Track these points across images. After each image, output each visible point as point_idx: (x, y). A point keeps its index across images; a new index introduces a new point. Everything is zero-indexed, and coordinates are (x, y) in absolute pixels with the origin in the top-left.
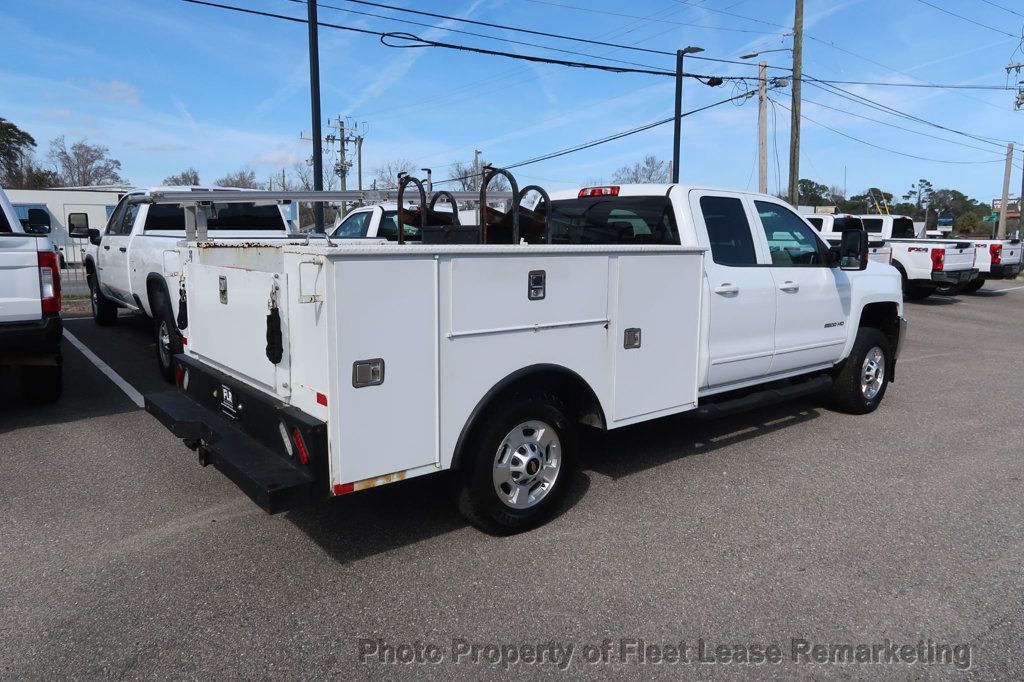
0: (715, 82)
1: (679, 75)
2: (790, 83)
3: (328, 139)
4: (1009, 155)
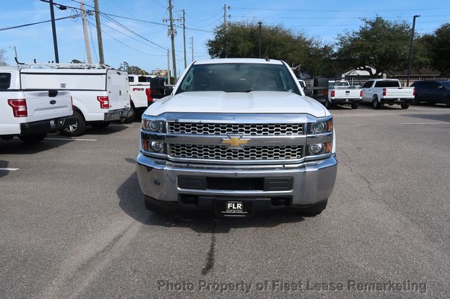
0: (63, 8)
2: (94, 14)
4: (168, 53)
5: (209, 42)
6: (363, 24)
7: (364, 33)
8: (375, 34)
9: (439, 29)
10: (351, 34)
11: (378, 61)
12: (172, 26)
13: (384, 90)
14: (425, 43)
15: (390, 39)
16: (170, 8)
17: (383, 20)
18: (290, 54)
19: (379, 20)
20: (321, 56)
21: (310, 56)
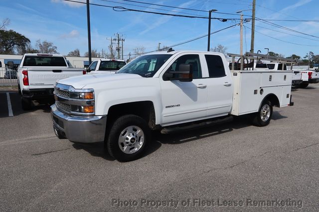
0: (225, 20)
1: (210, 18)
2: (251, 21)
3: (114, 40)
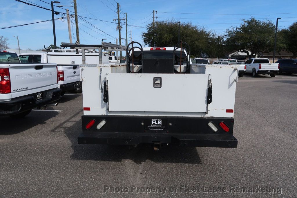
0: (57, 13)
2: (75, 16)
4: (117, 41)
5: (144, 34)
6: (243, 23)
7: (243, 28)
8: (251, 29)
9: (292, 26)
10: (235, 29)
11: (253, 46)
12: (119, 23)
13: (260, 65)
14: (283, 35)
15: (261, 32)
16: (118, 12)
17: (255, 20)
18: (196, 42)
19: (253, 20)
20: (216, 43)
21: (209, 43)
